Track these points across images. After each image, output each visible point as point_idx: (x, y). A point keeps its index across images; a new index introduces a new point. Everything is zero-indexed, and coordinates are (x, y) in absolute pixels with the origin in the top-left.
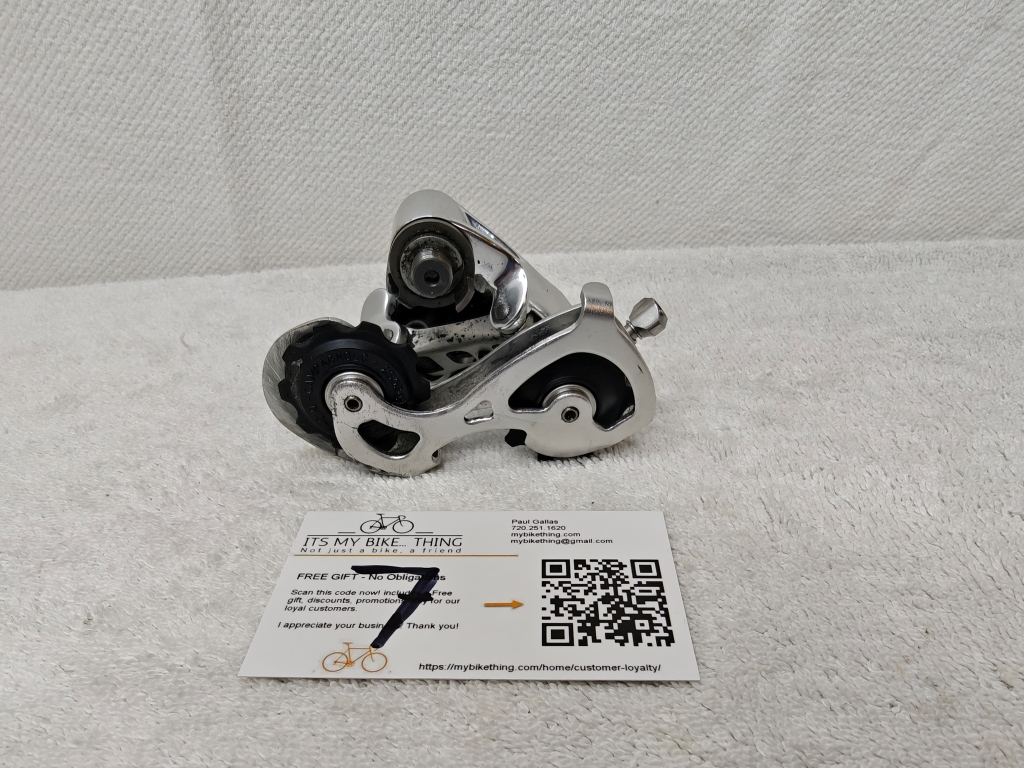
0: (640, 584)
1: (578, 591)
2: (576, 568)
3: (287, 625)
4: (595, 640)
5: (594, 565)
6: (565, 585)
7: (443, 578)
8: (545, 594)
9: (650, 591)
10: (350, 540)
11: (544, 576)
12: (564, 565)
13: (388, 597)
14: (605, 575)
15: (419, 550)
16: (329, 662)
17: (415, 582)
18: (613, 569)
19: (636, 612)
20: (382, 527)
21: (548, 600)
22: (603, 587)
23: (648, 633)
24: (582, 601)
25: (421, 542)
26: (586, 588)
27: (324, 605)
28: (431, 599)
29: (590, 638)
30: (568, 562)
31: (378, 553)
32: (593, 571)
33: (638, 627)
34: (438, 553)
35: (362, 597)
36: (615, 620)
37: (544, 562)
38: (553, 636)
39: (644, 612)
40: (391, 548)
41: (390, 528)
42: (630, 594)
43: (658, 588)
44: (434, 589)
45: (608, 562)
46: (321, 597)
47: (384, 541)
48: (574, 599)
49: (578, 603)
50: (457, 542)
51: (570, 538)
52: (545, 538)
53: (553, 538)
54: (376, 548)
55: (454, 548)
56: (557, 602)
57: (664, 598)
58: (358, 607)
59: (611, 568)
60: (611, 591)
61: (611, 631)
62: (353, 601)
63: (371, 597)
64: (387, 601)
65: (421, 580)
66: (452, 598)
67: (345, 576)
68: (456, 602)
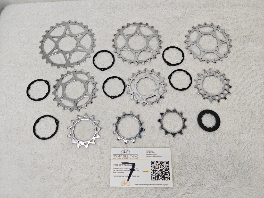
0: (166, 167)
1: (156, 168)
2: (156, 163)
3: (115, 176)
4: (159, 179)
5: (159, 162)
6: (155, 167)
7: (136, 165)
8: (152, 169)
9: (167, 168)
10: (120, 156)
11: (151, 165)
13: (128, 170)
14: (161, 165)
16: (122, 184)
17: (132, 166)
19: (165, 173)
20: (125, 152)
21: (152, 171)
22: (160, 167)
23: (166, 177)
25: (132, 156)
26: (158, 168)
27: (119, 172)
28: (134, 170)
29: (158, 179)
30: (155, 161)
32: (159, 164)
33: (165, 177)
35: (125, 170)
36: (162, 175)
37: (151, 161)
38: (153, 178)
39: (166, 173)
40: (127, 158)
41: (126, 152)
42: (164, 169)
43: (168, 168)
44: (135, 168)
45: (161, 161)
46: (118, 170)
47: (126, 156)
48: (156, 170)
49: (156, 171)
51: (155, 155)
52: (151, 155)
54: (125, 158)
56: (153, 171)
57: (169, 170)
58: (124, 172)
59: (162, 163)
61: (161, 177)
62: (123, 171)
63: (126, 170)
64: (128, 171)
65: (133, 166)
66: (138, 170)
67: (121, 165)
68: (138, 171)
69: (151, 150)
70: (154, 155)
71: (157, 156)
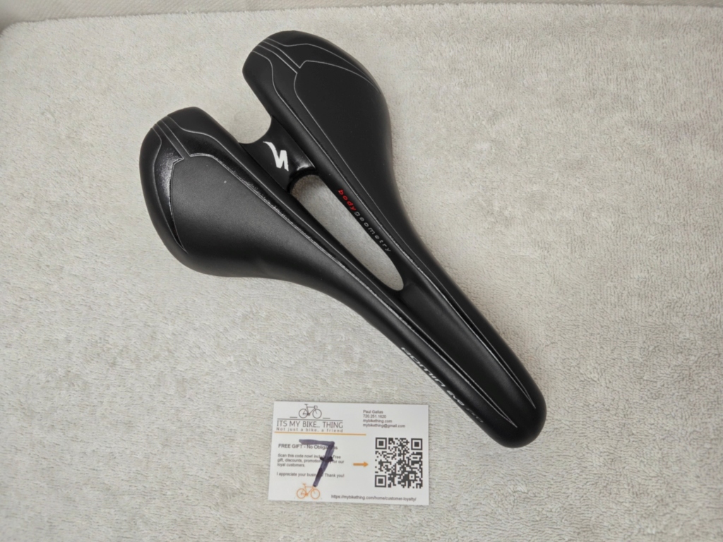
0: (413, 454)
2: (390, 443)
3: (281, 474)
4: (394, 485)
5: (396, 441)
6: (385, 454)
7: (337, 448)
8: (376, 458)
9: (417, 458)
10: (296, 424)
11: (376, 448)
12: (384, 440)
13: (316, 459)
14: (400, 448)
15: (325, 429)
16: (299, 493)
17: (326, 450)
18: (405, 444)
19: (410, 470)
20: (308, 414)
21: (377, 462)
22: (400, 455)
23: (414, 481)
24: (390, 463)
25: (326, 424)
26: (392, 456)
27: (291, 463)
28: (332, 460)
29: (392, 484)
30: (386, 439)
31: (309, 432)
32: (396, 445)
33: (410, 478)
34: (333, 432)
35: (307, 459)
36: (402, 474)
37: (377, 439)
38: (379, 482)
39: (414, 470)
40: (314, 429)
41: (311, 414)
42: (409, 459)
43: (420, 456)
44: (334, 454)
45: (402, 439)
46: (290, 458)
47: (310, 424)
48: (387, 462)
49: (388, 464)
50: (341, 426)
51: (388, 424)
52: (378, 423)
53: (381, 423)
54: (308, 428)
55: (340, 429)
56: (381, 463)
57: (422, 462)
58: (306, 464)
59: (403, 444)
60: (402, 457)
61: (400, 480)
62: (303, 461)
63: (309, 459)
64: (316, 461)
65: (328, 449)
66: (341, 460)
67: (297, 446)
68: (342, 462)
69: (376, 410)
70: (384, 423)
71: (391, 426)
